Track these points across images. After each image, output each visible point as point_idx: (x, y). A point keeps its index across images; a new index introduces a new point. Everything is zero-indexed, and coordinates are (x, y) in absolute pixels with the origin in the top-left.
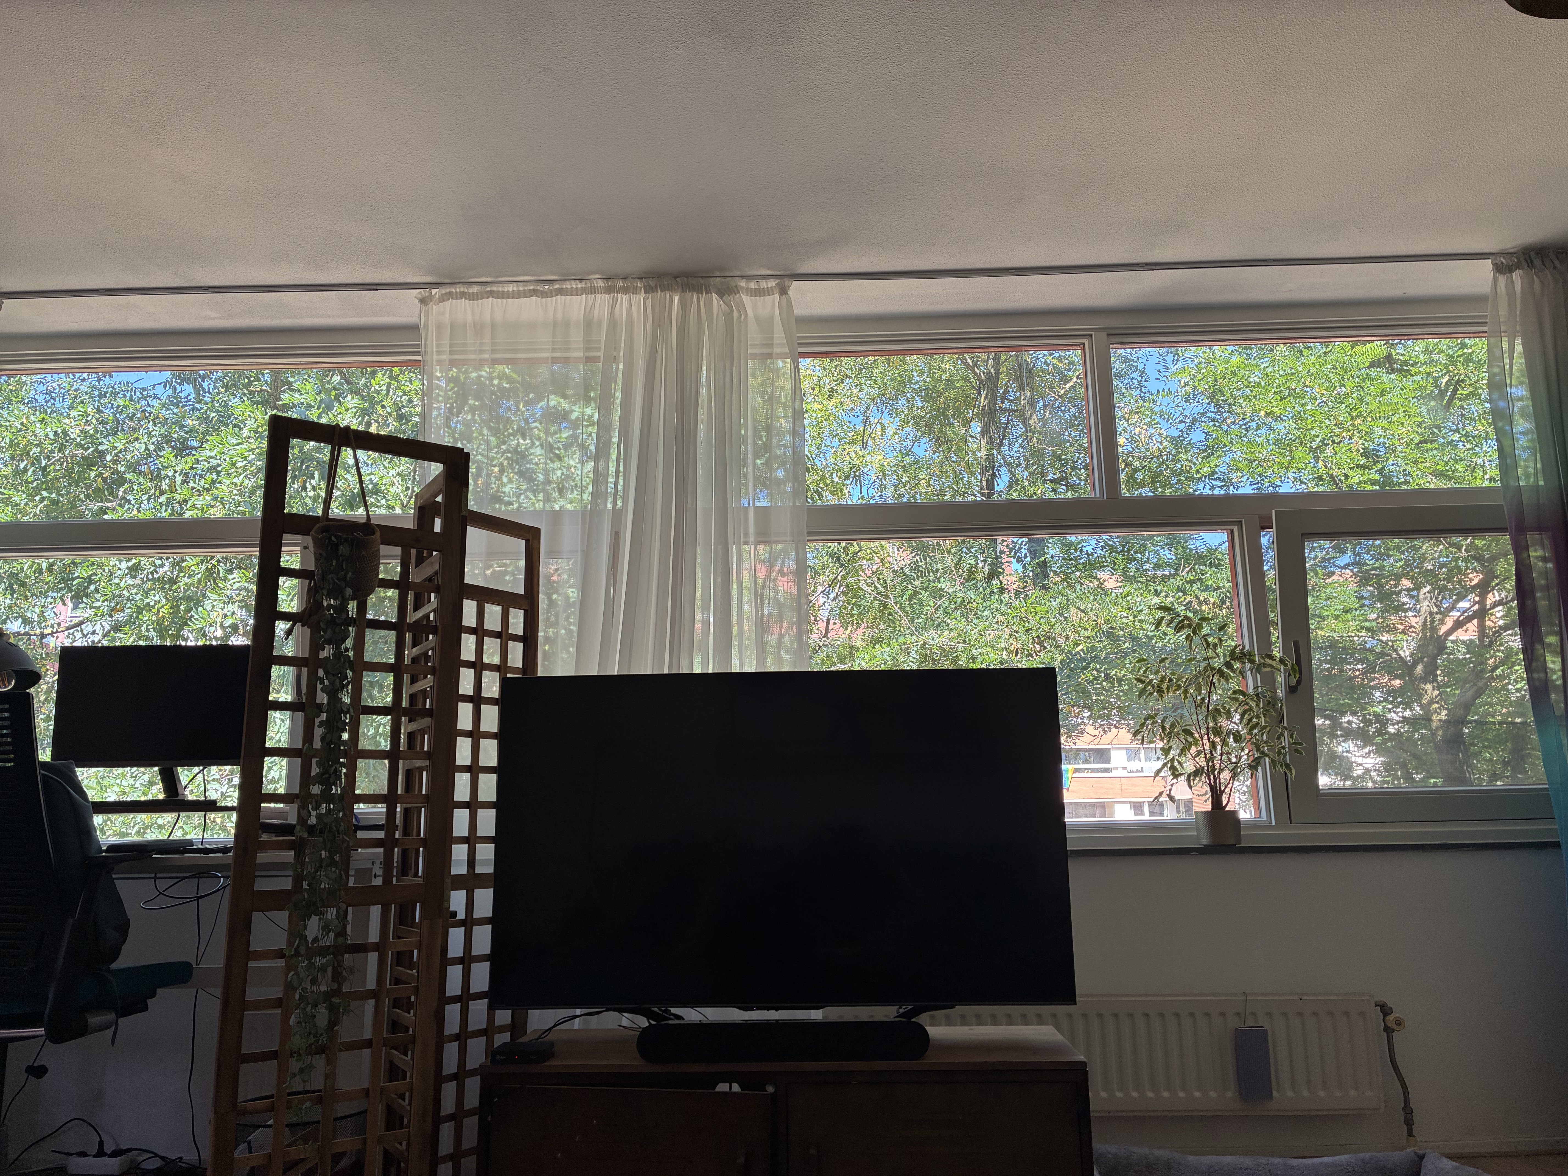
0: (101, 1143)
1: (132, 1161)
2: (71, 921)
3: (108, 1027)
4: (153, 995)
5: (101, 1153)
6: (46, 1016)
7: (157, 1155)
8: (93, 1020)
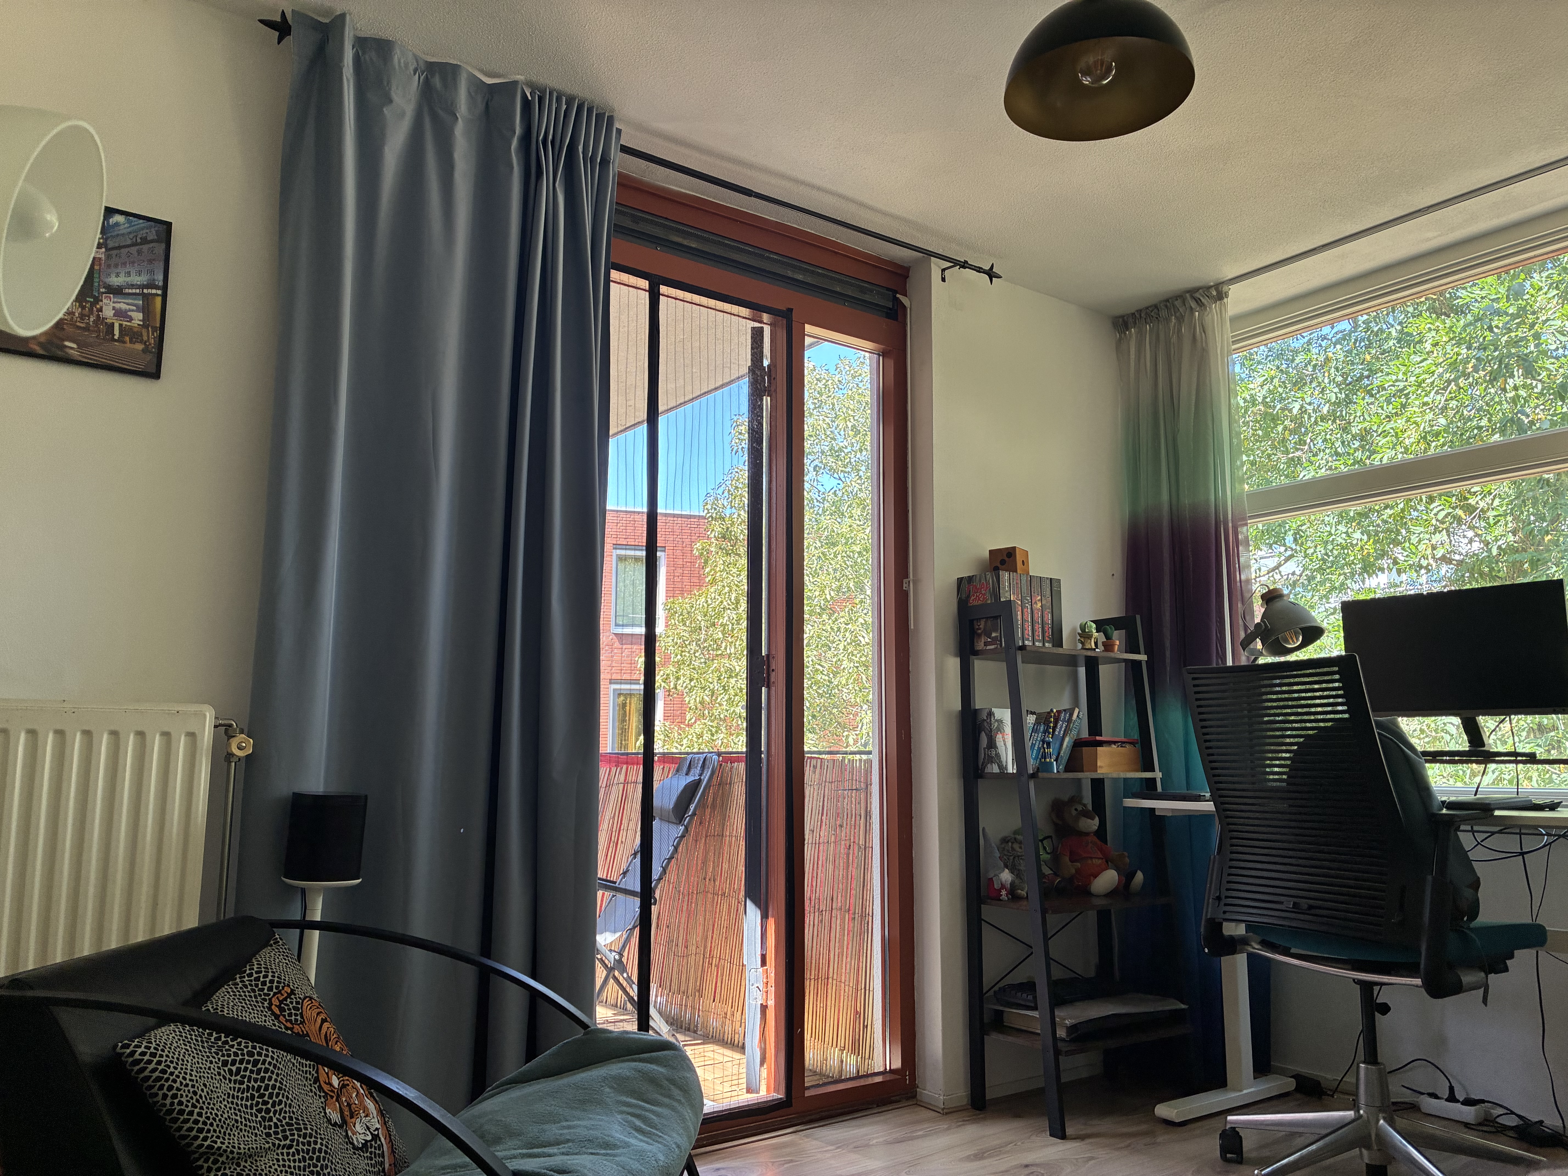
0: (1451, 1089)
1: (1487, 1113)
2: (1429, 878)
3: (1480, 988)
4: (1511, 957)
5: (1452, 1098)
6: (1422, 966)
7: (1512, 1113)
8: (1467, 978)
